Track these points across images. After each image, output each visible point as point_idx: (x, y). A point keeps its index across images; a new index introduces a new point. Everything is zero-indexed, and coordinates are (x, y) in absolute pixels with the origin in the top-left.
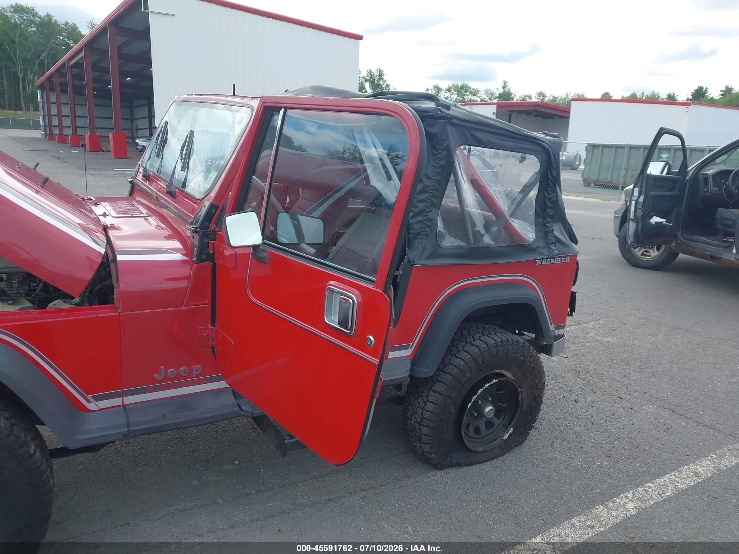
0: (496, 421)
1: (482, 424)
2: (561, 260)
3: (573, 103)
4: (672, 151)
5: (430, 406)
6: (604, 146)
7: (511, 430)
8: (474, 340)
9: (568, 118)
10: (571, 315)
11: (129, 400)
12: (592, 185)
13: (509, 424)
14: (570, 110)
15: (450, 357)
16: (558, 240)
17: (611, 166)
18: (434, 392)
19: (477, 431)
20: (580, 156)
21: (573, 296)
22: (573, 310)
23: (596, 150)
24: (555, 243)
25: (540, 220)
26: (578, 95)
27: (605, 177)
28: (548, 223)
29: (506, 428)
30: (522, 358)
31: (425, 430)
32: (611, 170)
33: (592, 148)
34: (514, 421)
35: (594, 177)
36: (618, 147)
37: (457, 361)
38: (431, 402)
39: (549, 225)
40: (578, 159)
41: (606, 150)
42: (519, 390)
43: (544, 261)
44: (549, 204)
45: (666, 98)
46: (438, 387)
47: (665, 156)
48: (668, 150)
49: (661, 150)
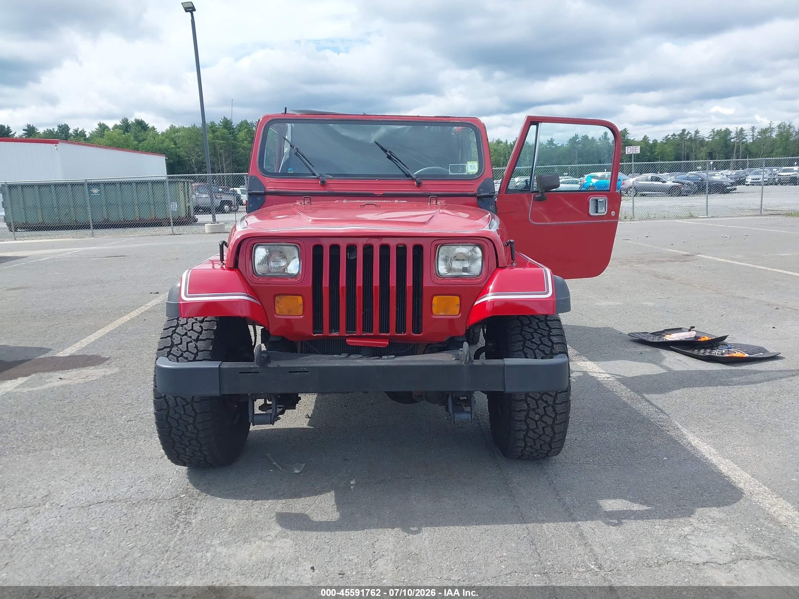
6: (24, 186)
12: (19, 229)
23: (14, 190)
32: (39, 210)
33: (9, 188)
35: (20, 220)
36: (41, 186)
41: (27, 190)
47: (95, 191)
48: (97, 185)
49: (91, 185)
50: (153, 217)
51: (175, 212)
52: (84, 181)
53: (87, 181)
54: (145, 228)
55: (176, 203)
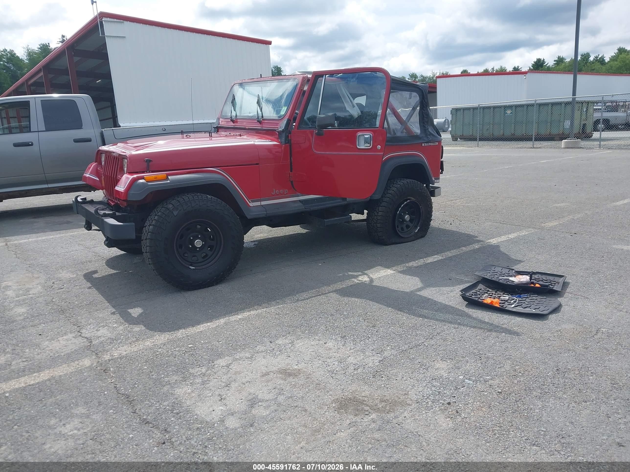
0: (411, 225)
1: (404, 226)
2: (434, 144)
3: (438, 80)
4: (514, 108)
5: (380, 213)
6: (464, 109)
7: (419, 228)
8: (397, 182)
9: (436, 92)
10: (442, 173)
11: (263, 203)
12: (459, 139)
13: (418, 224)
14: (436, 86)
15: (387, 191)
16: (431, 134)
17: (471, 123)
18: (381, 207)
19: (402, 229)
20: (448, 120)
21: (442, 163)
22: (442, 170)
23: (459, 113)
24: (430, 135)
25: (422, 124)
26: (443, 74)
27: (468, 132)
28: (426, 125)
29: (416, 227)
30: (420, 190)
31: (379, 225)
32: (471, 126)
33: (455, 111)
34: (420, 223)
35: (459, 133)
36: (474, 109)
37: (390, 192)
38: (380, 211)
39: (426, 126)
40: (447, 123)
41: (466, 112)
42: (420, 207)
43: (426, 144)
44: (425, 116)
45: (512, 71)
46: (383, 204)
47: (509, 112)
48: (510, 107)
49: (506, 107)
50: (548, 133)
51: (568, 129)
52: (477, 106)
53: (480, 106)
54: (517, 142)
55: (569, 121)
